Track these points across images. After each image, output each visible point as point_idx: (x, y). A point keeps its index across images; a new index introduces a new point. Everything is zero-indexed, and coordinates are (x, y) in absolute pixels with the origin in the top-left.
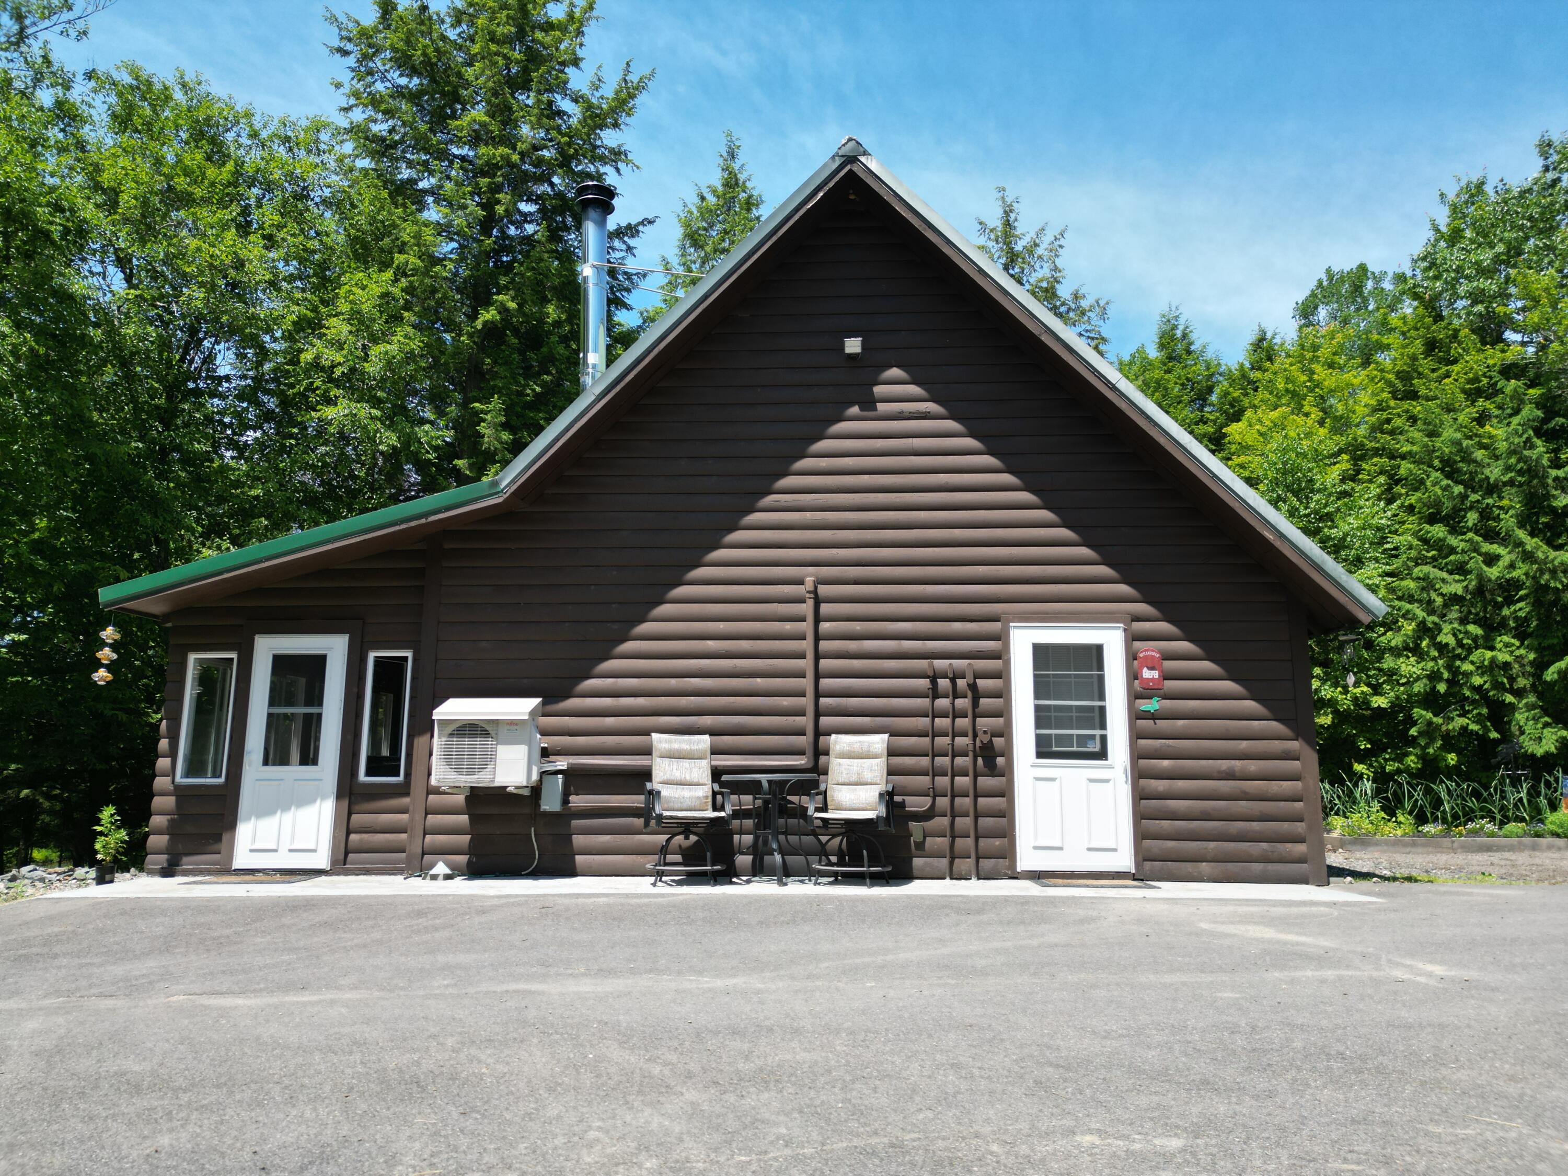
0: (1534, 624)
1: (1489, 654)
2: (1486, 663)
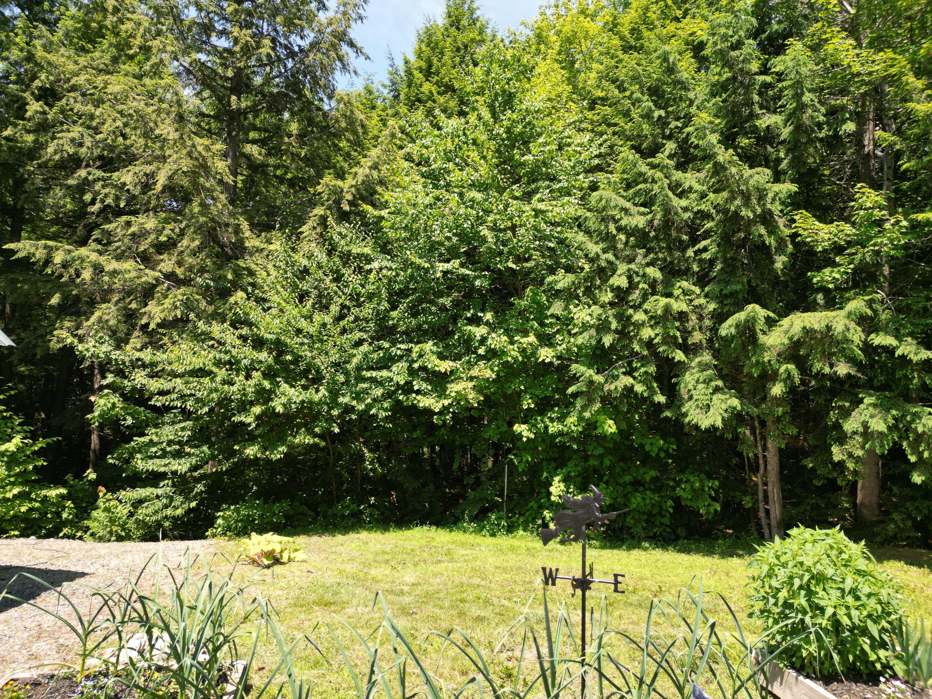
0: (719, 267)
1: (663, 301)
2: (659, 312)
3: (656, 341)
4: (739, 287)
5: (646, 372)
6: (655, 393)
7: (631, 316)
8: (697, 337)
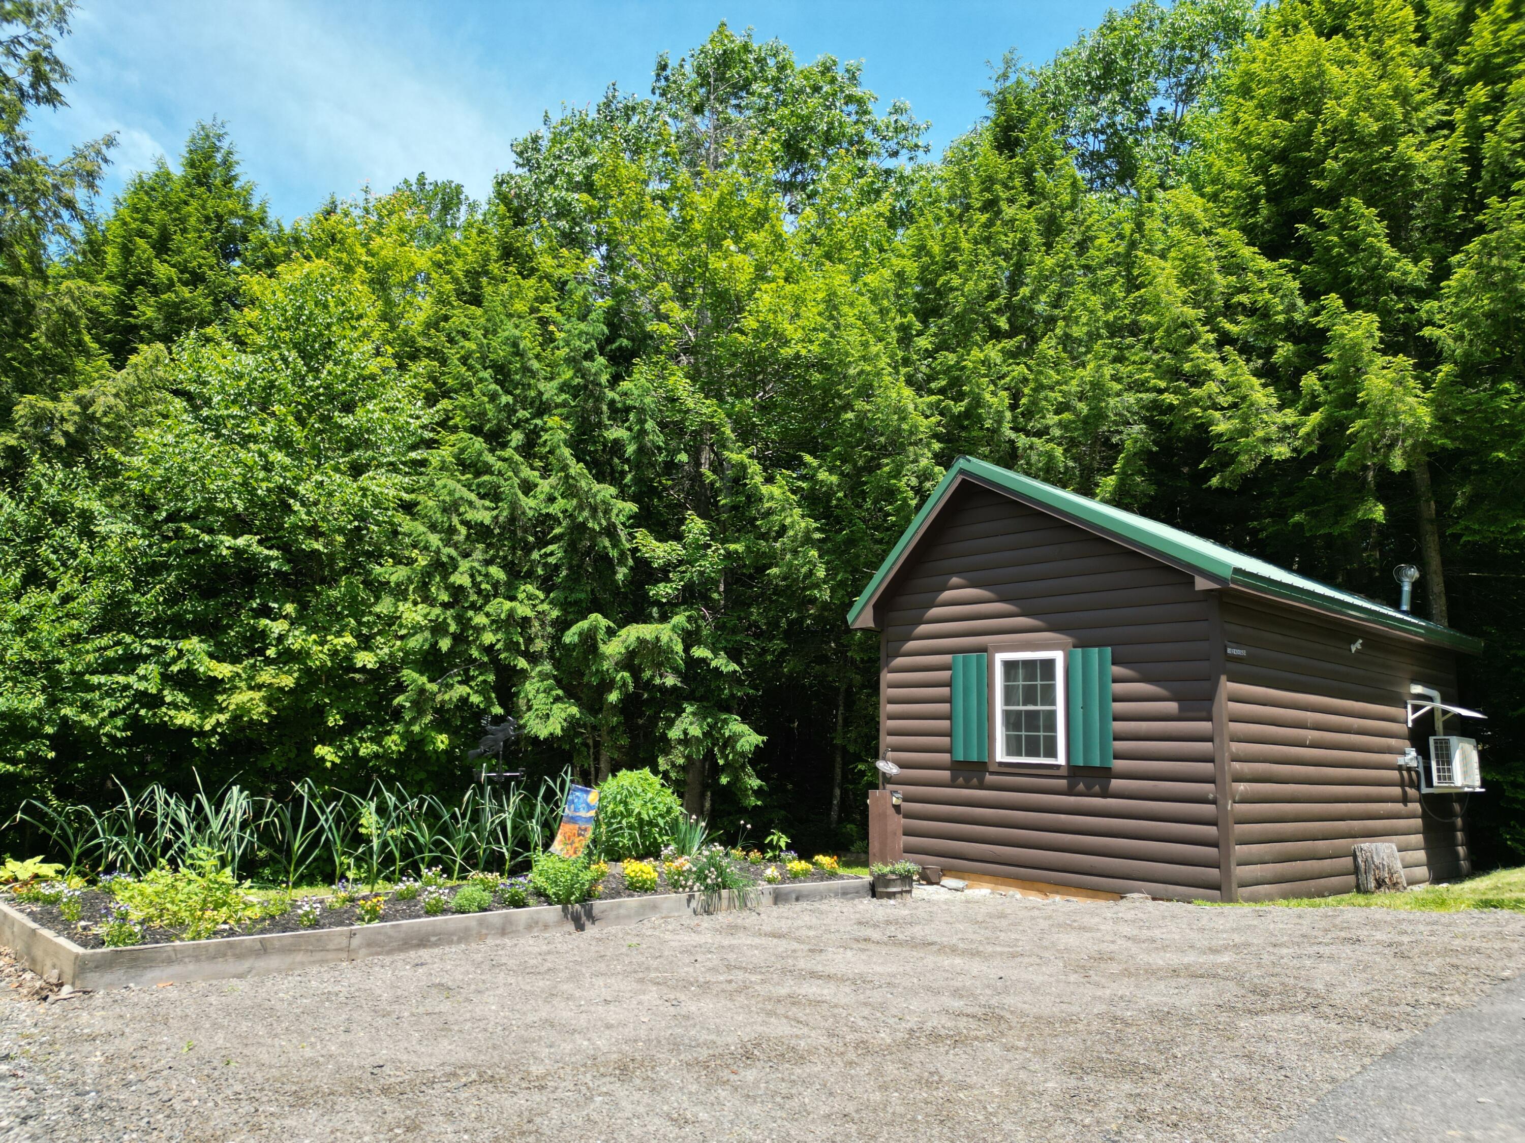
0: (564, 573)
1: (508, 605)
2: (503, 616)
3: (498, 647)
4: (583, 596)
5: (485, 681)
6: (493, 704)
7: (470, 619)
8: (540, 645)
